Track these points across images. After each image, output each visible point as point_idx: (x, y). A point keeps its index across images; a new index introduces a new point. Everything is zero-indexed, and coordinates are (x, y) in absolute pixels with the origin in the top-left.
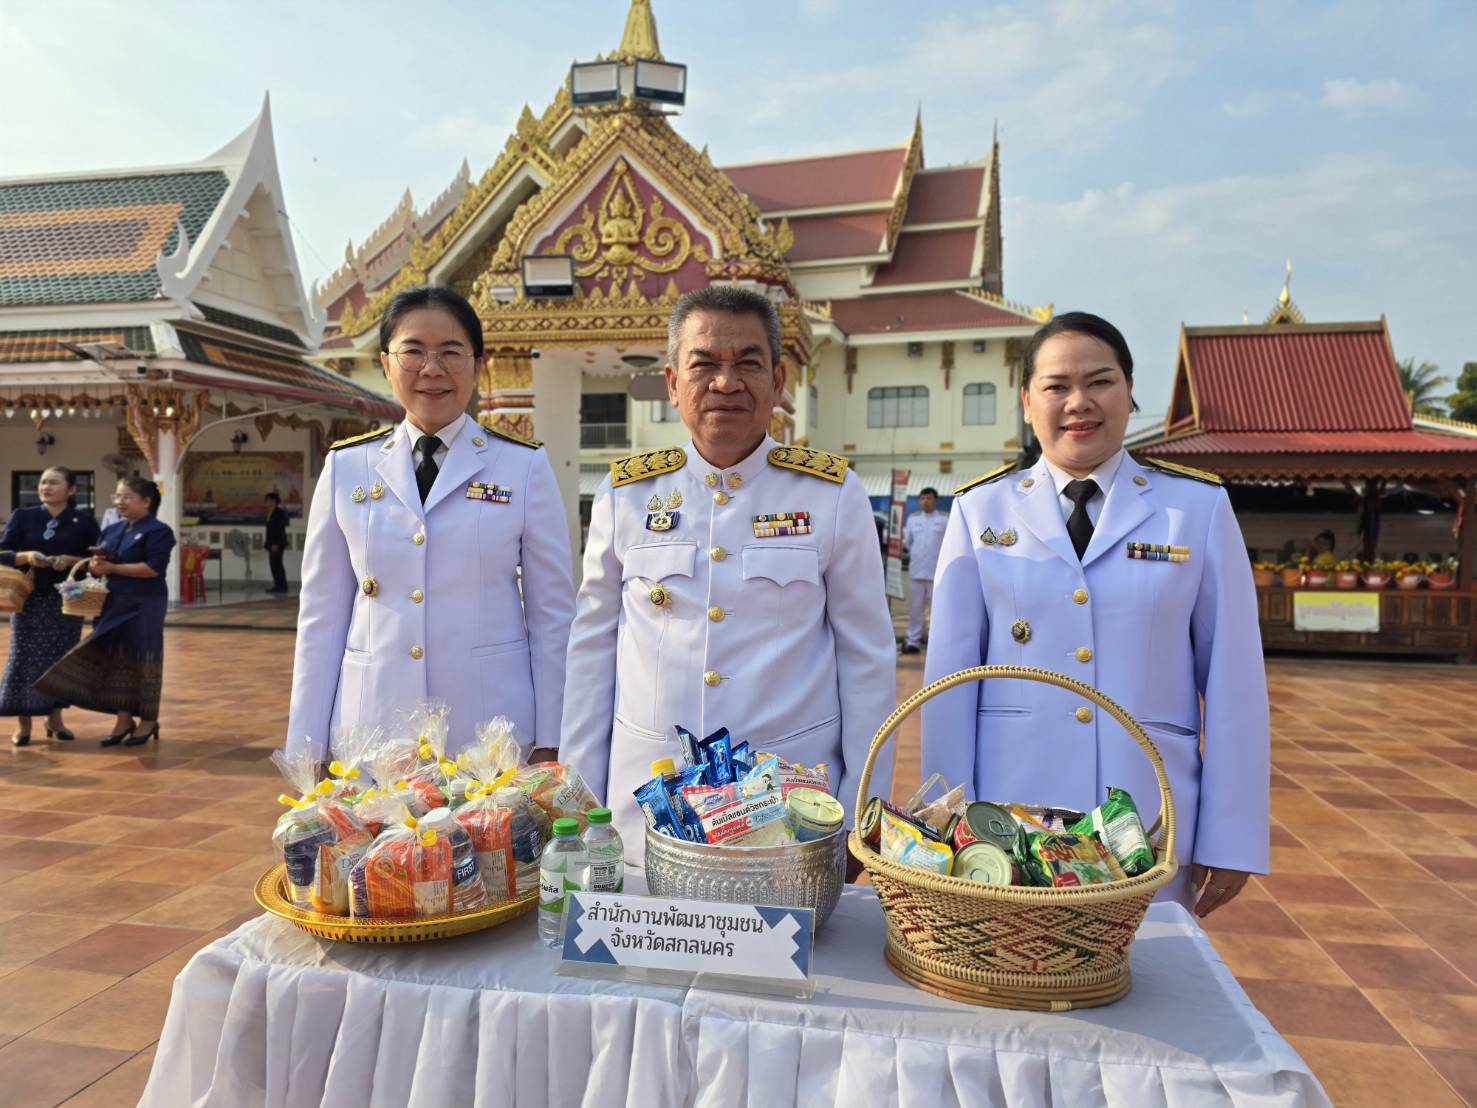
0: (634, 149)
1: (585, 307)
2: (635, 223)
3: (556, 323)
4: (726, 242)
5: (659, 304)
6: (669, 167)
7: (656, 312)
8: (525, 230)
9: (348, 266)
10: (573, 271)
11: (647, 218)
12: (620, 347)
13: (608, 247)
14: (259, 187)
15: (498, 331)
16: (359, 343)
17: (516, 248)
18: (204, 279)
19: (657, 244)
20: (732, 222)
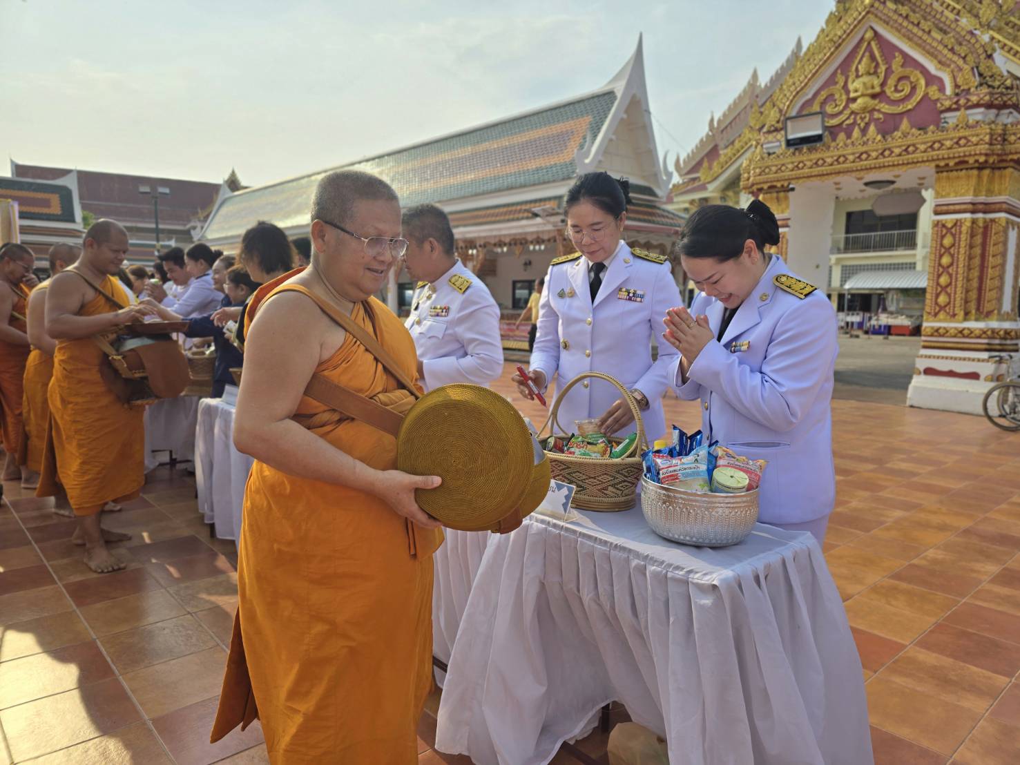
1: (832, 149)
3: (809, 164)
4: (958, 80)
5: (893, 139)
6: (910, 27)
7: (889, 146)
8: (791, 98)
10: (823, 122)
11: (889, 71)
12: (859, 176)
13: (854, 100)
14: (634, 96)
16: (711, 187)
17: (784, 113)
18: (600, 161)
19: (896, 90)
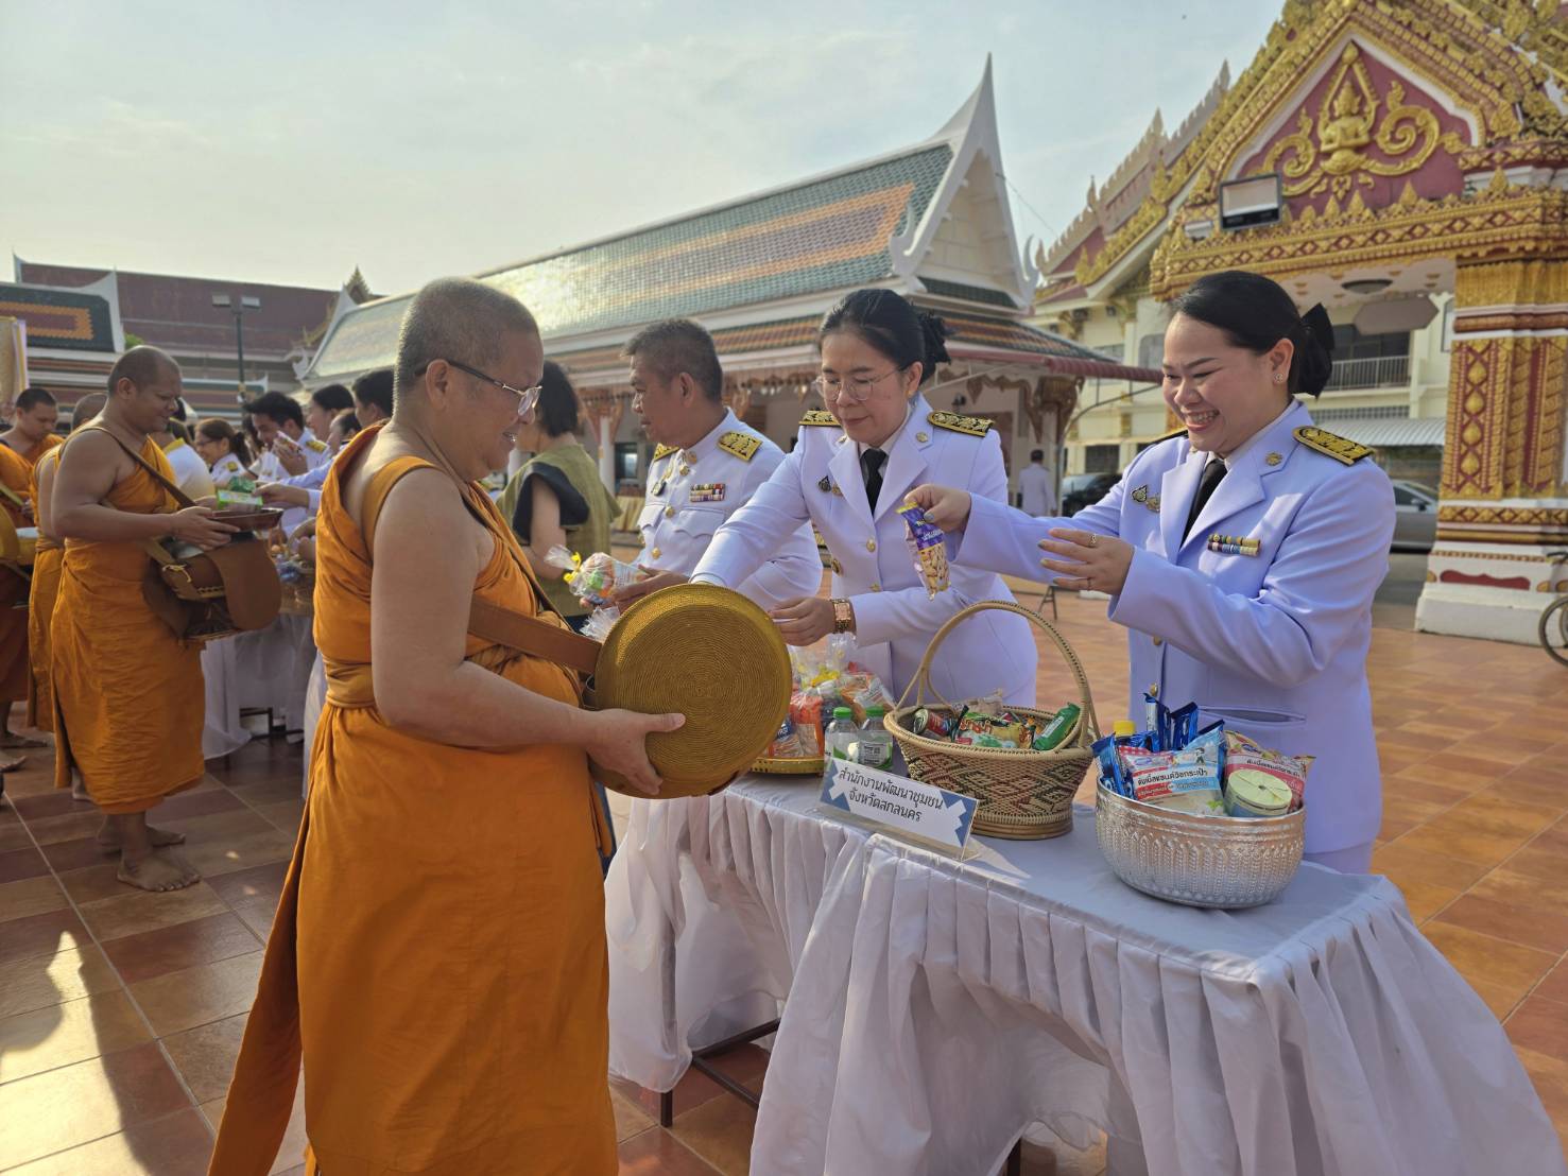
0: (1368, 29)
1: (1293, 231)
2: (1365, 119)
3: (1257, 254)
4: (1491, 122)
5: (1389, 215)
6: (1415, 41)
7: (1384, 226)
8: (1228, 153)
9: (1090, 210)
10: (1279, 189)
11: (1381, 110)
12: (1335, 274)
13: (1328, 155)
14: (979, 154)
15: (1190, 271)
16: (1092, 292)
17: (1217, 175)
18: (928, 253)
19: (1394, 140)
20: (1502, 95)
